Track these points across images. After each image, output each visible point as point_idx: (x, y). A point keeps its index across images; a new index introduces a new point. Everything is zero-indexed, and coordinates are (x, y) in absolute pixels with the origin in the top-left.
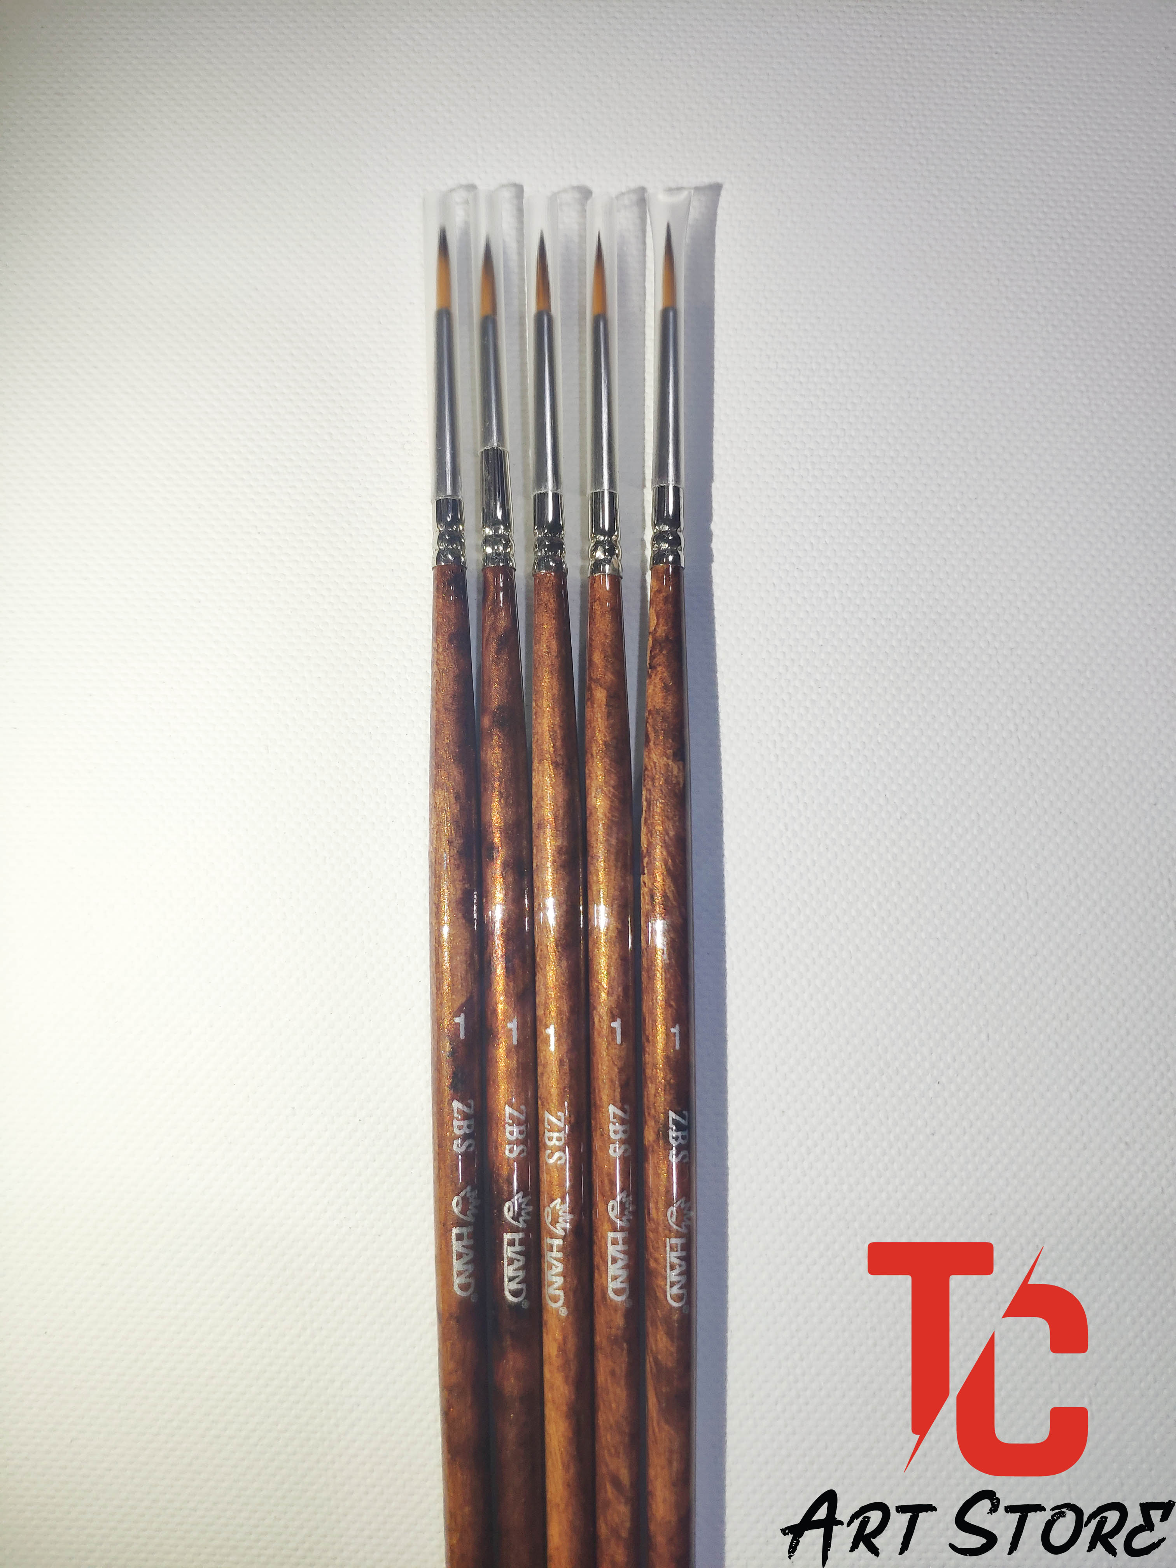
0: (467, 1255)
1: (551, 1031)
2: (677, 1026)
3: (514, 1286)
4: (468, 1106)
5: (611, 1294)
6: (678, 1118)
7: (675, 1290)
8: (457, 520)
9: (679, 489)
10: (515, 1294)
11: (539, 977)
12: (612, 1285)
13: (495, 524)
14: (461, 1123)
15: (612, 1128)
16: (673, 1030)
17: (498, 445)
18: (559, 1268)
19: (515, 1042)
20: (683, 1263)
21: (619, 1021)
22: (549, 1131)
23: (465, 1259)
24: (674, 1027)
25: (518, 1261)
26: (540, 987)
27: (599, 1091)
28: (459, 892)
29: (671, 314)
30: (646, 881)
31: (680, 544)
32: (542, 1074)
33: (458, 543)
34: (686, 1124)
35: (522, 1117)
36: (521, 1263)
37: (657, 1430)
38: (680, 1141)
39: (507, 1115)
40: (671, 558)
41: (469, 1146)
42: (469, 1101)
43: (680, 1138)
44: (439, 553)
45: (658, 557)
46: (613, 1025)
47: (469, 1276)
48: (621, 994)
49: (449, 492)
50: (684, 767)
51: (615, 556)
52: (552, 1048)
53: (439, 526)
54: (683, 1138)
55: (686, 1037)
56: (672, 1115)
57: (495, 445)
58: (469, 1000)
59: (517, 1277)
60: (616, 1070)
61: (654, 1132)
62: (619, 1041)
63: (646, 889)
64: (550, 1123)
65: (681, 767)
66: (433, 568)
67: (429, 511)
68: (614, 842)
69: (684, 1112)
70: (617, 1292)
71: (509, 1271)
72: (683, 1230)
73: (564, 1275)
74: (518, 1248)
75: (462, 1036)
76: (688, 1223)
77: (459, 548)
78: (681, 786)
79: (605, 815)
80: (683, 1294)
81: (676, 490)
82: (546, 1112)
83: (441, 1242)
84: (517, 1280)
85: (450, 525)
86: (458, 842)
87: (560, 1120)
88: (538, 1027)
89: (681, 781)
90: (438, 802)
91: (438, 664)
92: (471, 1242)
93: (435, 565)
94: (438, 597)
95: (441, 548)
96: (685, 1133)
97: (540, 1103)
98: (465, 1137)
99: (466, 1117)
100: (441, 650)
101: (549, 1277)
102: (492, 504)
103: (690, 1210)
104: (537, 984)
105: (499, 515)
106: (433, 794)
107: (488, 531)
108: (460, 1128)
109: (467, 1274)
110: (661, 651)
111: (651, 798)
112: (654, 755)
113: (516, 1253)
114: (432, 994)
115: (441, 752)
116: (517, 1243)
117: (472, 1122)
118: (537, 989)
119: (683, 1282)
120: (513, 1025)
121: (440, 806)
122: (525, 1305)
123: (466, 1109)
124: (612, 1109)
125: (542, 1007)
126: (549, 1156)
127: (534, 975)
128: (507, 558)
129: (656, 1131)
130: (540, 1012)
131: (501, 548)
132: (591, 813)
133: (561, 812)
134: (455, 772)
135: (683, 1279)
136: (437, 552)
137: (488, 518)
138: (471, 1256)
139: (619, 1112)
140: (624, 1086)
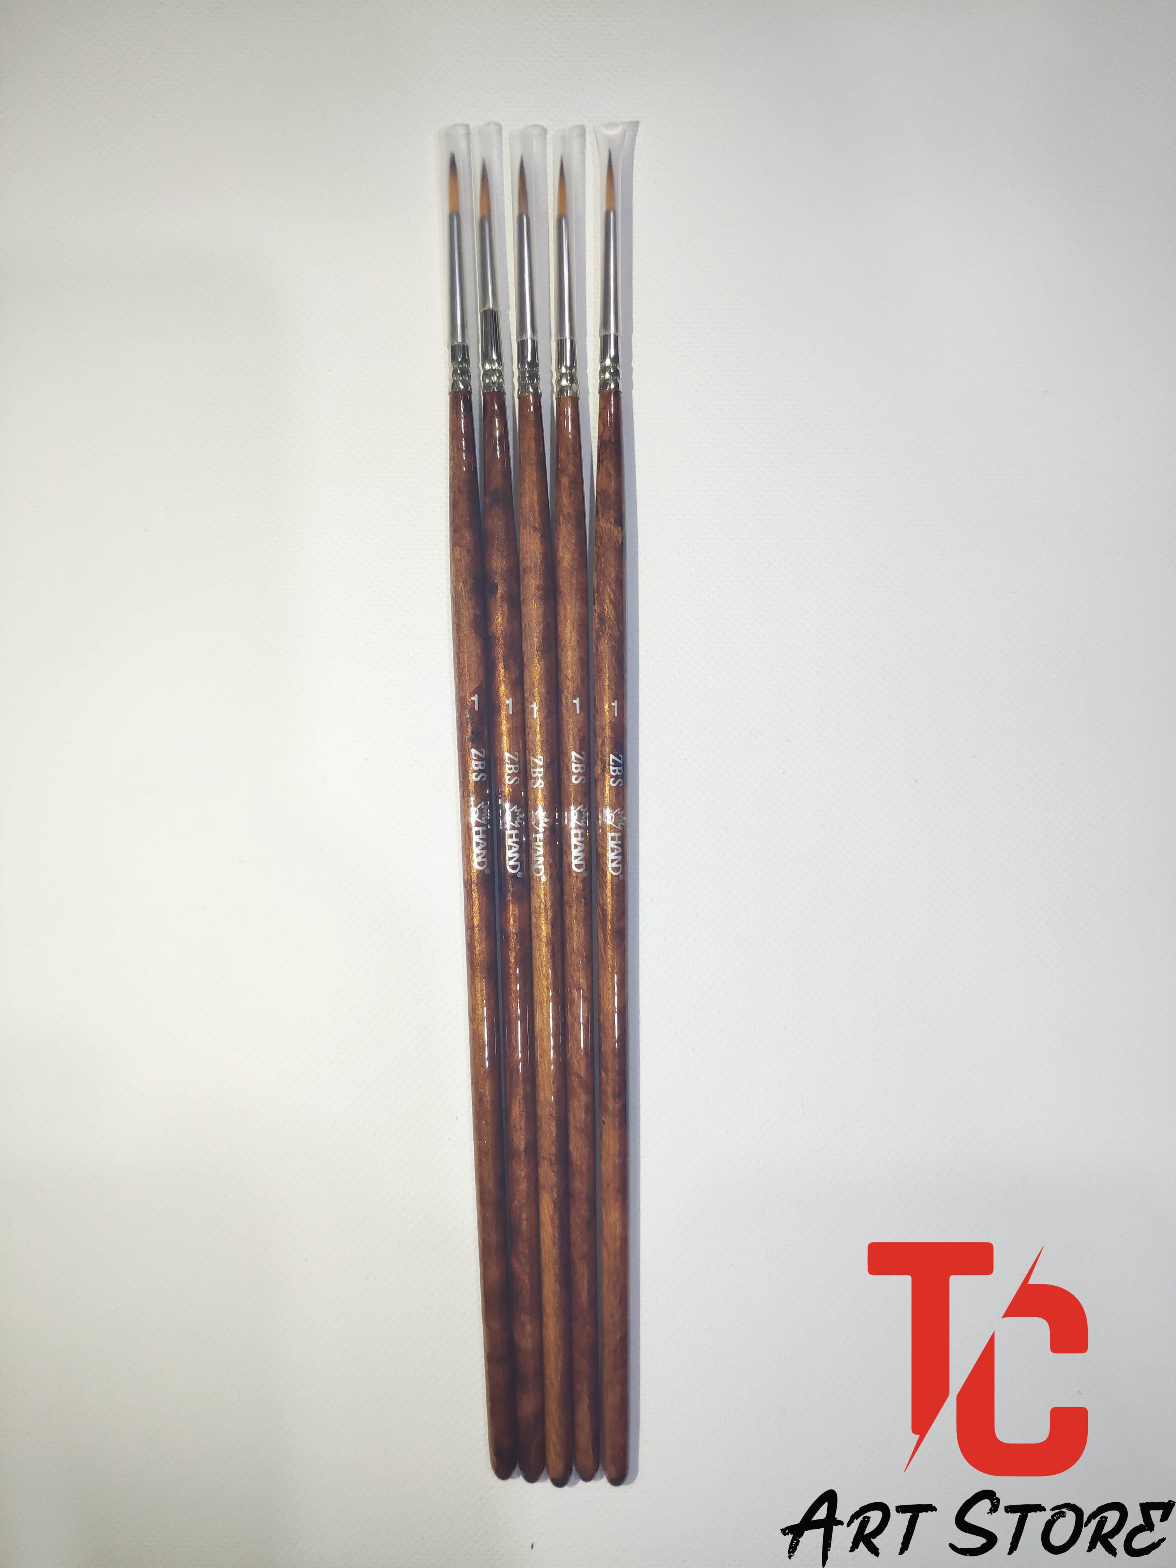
0: (482, 844)
1: (535, 707)
2: (616, 701)
3: (512, 863)
4: (482, 753)
5: (574, 868)
6: (616, 759)
7: (614, 865)
8: (466, 360)
9: (617, 336)
10: (514, 867)
11: (526, 672)
12: (575, 862)
13: (491, 362)
14: (477, 763)
15: (574, 766)
16: (613, 704)
17: (493, 307)
18: (541, 851)
19: (511, 713)
20: (619, 848)
21: (578, 699)
22: (533, 768)
23: (481, 846)
24: (614, 702)
25: (515, 847)
26: (527, 679)
27: (566, 744)
28: (472, 616)
29: (612, 214)
30: (596, 609)
31: (619, 376)
32: (529, 734)
33: (466, 376)
34: (622, 763)
35: (516, 759)
36: (516, 849)
37: (603, 954)
38: (617, 772)
39: (507, 758)
40: (612, 386)
41: (483, 777)
42: (482, 750)
43: (617, 771)
44: (453, 382)
45: (604, 384)
46: (574, 701)
47: (483, 858)
48: (580, 682)
49: (460, 339)
50: (622, 530)
51: (574, 384)
52: (536, 715)
53: (453, 364)
54: (619, 771)
55: (622, 708)
56: (612, 757)
57: (491, 307)
58: (480, 686)
59: (514, 857)
60: (576, 730)
61: (601, 768)
62: (578, 712)
63: (596, 614)
64: (534, 763)
65: (620, 530)
66: (449, 394)
67: (446, 354)
68: (574, 582)
69: (620, 755)
70: (577, 866)
71: (509, 853)
72: (619, 828)
73: (544, 856)
74: (515, 839)
75: (477, 709)
76: (623, 824)
77: (467, 379)
78: (620, 543)
79: (569, 564)
80: (619, 867)
81: (616, 338)
82: (532, 757)
83: (466, 838)
84: (514, 859)
85: (461, 363)
86: (470, 582)
87: (541, 761)
88: (526, 704)
89: (620, 541)
90: (456, 555)
91: (454, 460)
92: (485, 836)
93: (451, 391)
94: (453, 414)
95: (455, 379)
96: (621, 768)
97: (527, 751)
98: (479, 772)
99: (479, 759)
100: (455, 450)
101: (534, 857)
102: (490, 348)
103: (624, 815)
104: (525, 677)
105: (495, 357)
106: (453, 550)
107: (488, 367)
108: (476, 765)
109: (482, 856)
110: (606, 450)
111: (599, 552)
112: (602, 523)
113: (513, 842)
114: (456, 683)
115: (457, 521)
116: (514, 836)
117: (484, 762)
118: (525, 680)
119: (619, 860)
120: (509, 702)
121: (458, 558)
122: (519, 875)
123: (480, 755)
124: (574, 754)
125: (528, 692)
126: (533, 783)
127: (522, 672)
128: (500, 386)
129: (602, 767)
130: (527, 695)
131: (496, 378)
132: (559, 563)
133: (539, 561)
134: (467, 535)
135: (620, 858)
136: (452, 382)
137: (486, 357)
138: (485, 845)
139: (578, 756)
140: (582, 740)
